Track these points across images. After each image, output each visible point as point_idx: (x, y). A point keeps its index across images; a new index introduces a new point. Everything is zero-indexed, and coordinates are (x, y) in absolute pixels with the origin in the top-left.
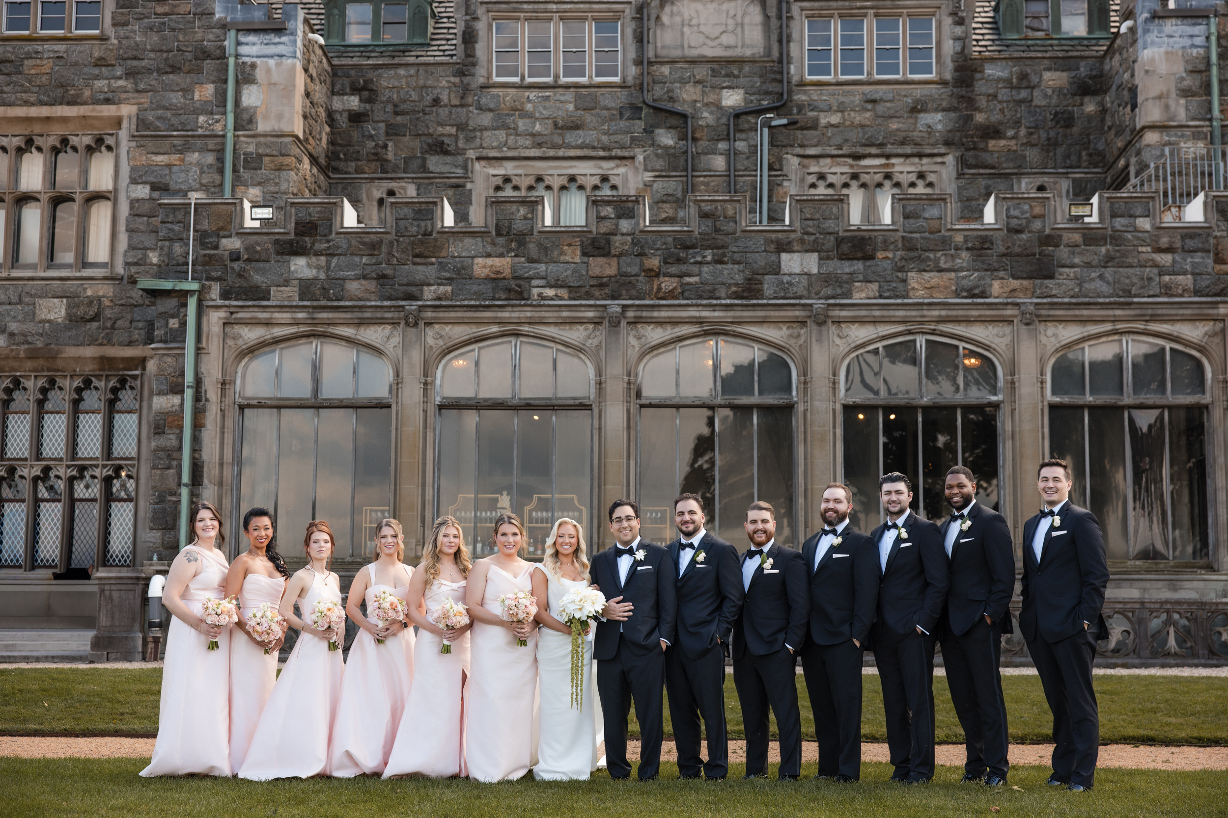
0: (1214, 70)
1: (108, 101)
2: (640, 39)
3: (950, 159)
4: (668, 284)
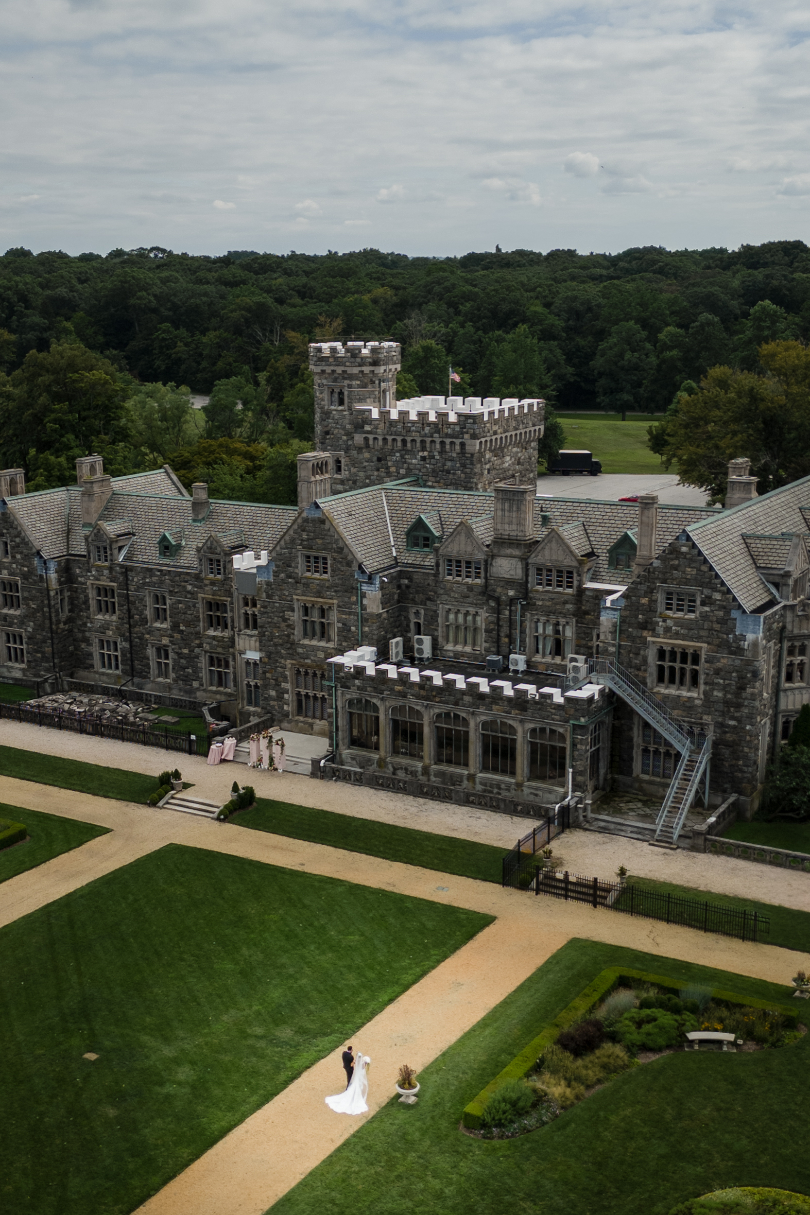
0: (619, 626)
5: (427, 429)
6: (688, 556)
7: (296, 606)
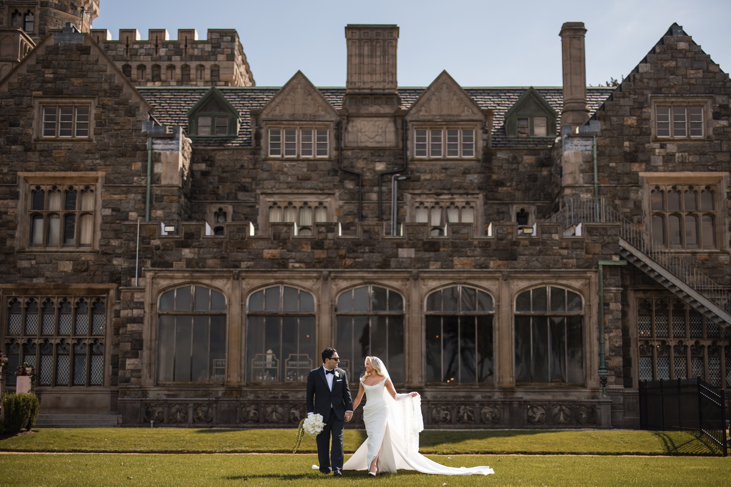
0: (595, 161)
1: (92, 170)
2: (338, 138)
3: (481, 196)
4: (349, 262)
5: (162, 52)
6: (689, 55)
7: (21, 190)
